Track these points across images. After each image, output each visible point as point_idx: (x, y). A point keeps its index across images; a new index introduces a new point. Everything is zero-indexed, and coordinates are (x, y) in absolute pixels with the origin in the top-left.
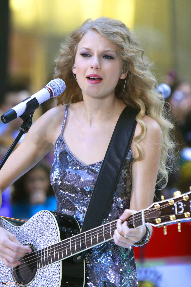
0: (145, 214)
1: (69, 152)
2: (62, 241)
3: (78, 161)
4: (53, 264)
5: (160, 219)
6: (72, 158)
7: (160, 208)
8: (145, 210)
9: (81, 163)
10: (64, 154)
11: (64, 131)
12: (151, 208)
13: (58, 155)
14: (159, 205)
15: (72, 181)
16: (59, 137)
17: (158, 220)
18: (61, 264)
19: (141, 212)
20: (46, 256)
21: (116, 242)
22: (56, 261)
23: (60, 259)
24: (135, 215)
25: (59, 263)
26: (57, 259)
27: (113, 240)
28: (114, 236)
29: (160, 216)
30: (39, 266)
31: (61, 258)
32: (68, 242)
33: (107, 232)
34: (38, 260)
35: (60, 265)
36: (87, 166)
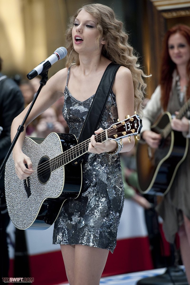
0: (108, 132)
1: (72, 97)
2: (63, 153)
3: (77, 101)
4: (59, 168)
7: (117, 127)
9: (79, 102)
10: (69, 99)
12: (111, 128)
17: (116, 136)
19: (105, 131)
20: (55, 163)
25: (63, 167)
29: (117, 133)
30: (51, 170)
31: (63, 164)
34: (51, 166)
35: (63, 169)
36: (83, 102)
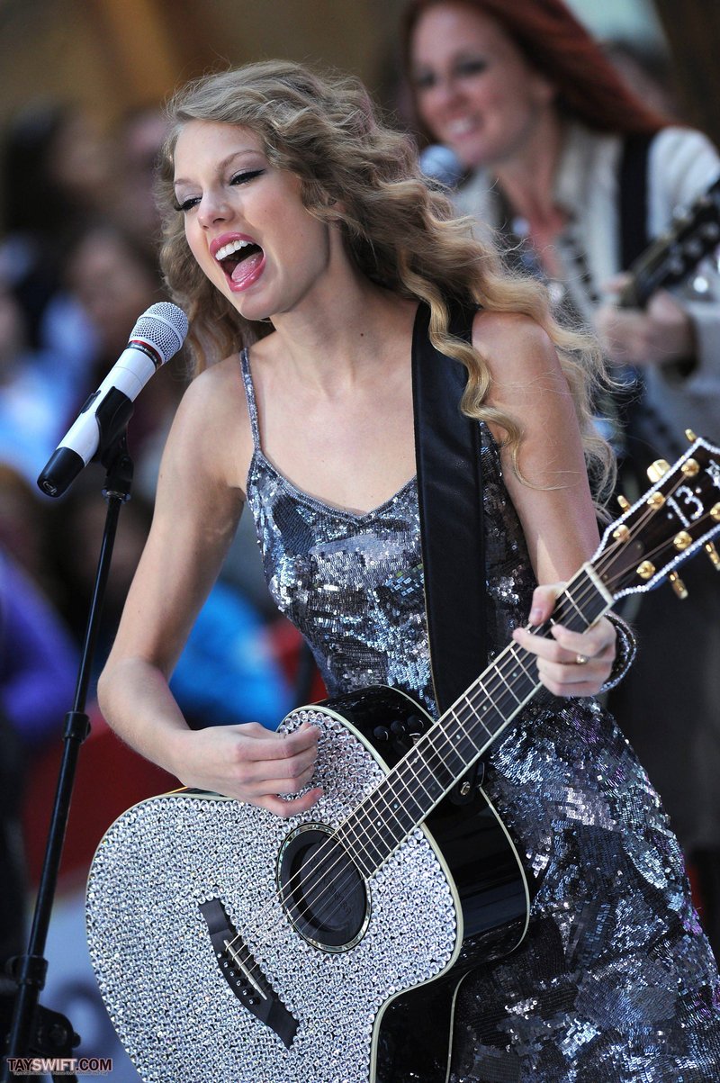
0: (598, 572)
1: (300, 497)
2: (395, 769)
3: (335, 513)
4: (402, 844)
5: (646, 564)
6: (314, 511)
7: (631, 534)
8: (593, 561)
9: (347, 516)
10: (287, 508)
11: (261, 437)
12: (606, 547)
13: (270, 516)
14: (623, 527)
15: (342, 577)
16: (254, 459)
17: (644, 568)
18: (425, 830)
19: (584, 573)
20: (371, 831)
21: (555, 689)
22: (408, 831)
23: (416, 822)
24: (570, 589)
25: (421, 831)
26: (409, 825)
27: (543, 688)
28: (541, 676)
29: (645, 554)
30: (365, 872)
31: (417, 815)
32: (415, 760)
33: (515, 675)
34: (353, 854)
35: (425, 837)
36: (369, 517)
